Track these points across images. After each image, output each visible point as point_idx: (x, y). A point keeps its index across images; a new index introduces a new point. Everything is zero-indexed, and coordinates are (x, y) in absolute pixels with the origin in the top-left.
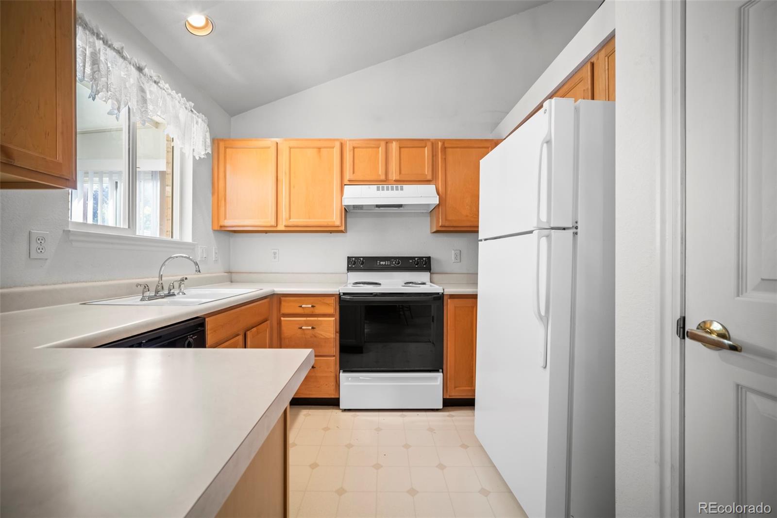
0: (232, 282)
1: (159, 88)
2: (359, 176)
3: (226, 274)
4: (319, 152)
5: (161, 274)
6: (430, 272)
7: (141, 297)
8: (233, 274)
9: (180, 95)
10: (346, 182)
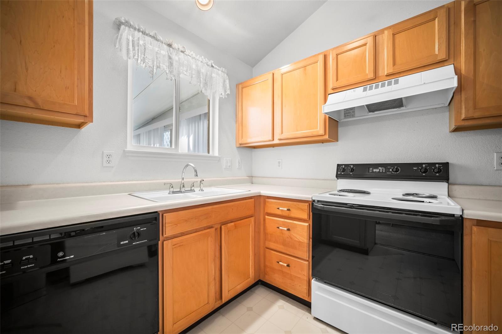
0: (252, 183)
1: (185, 55)
2: (343, 82)
3: (247, 178)
4: (305, 70)
5: (183, 177)
6: (448, 183)
7: (168, 191)
8: (253, 178)
9: (203, 57)
10: (330, 90)
